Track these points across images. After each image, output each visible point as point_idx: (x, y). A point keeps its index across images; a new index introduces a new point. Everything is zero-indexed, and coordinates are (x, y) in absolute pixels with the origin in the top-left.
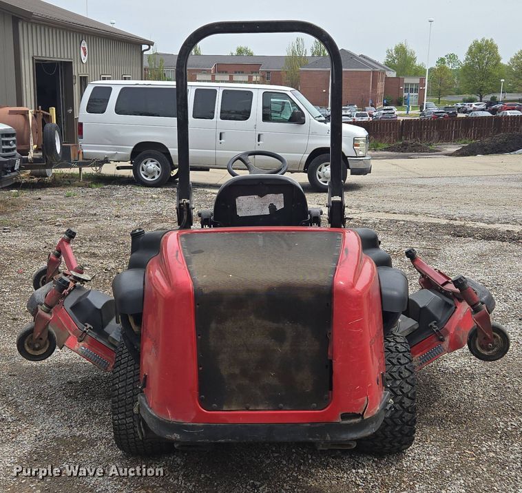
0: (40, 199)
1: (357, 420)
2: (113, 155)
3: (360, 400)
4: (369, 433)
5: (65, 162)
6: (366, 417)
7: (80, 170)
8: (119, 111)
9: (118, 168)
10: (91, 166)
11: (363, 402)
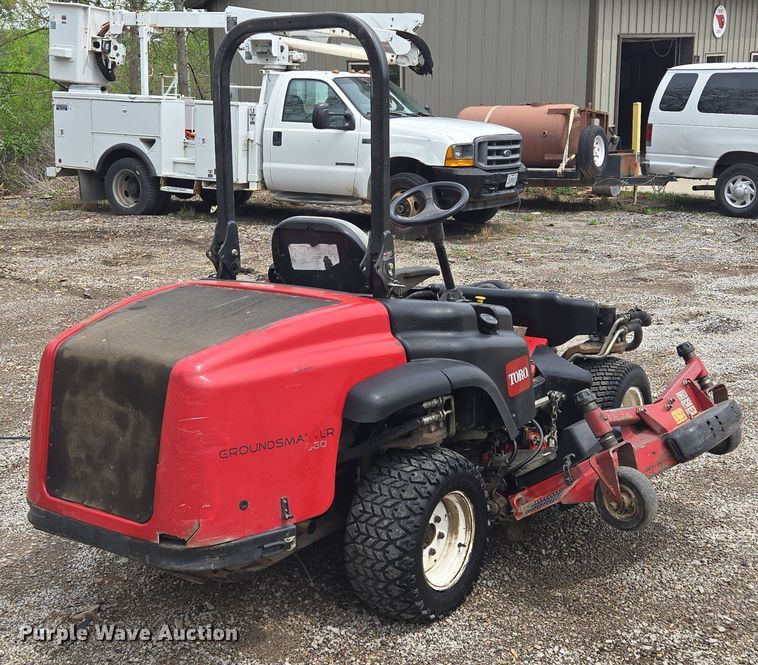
0: (552, 225)
1: (179, 547)
2: (688, 170)
3: (186, 522)
4: (202, 568)
5: (611, 177)
6: (190, 546)
7: (635, 189)
8: (703, 107)
9: (695, 188)
10: (648, 184)
11: (191, 526)
